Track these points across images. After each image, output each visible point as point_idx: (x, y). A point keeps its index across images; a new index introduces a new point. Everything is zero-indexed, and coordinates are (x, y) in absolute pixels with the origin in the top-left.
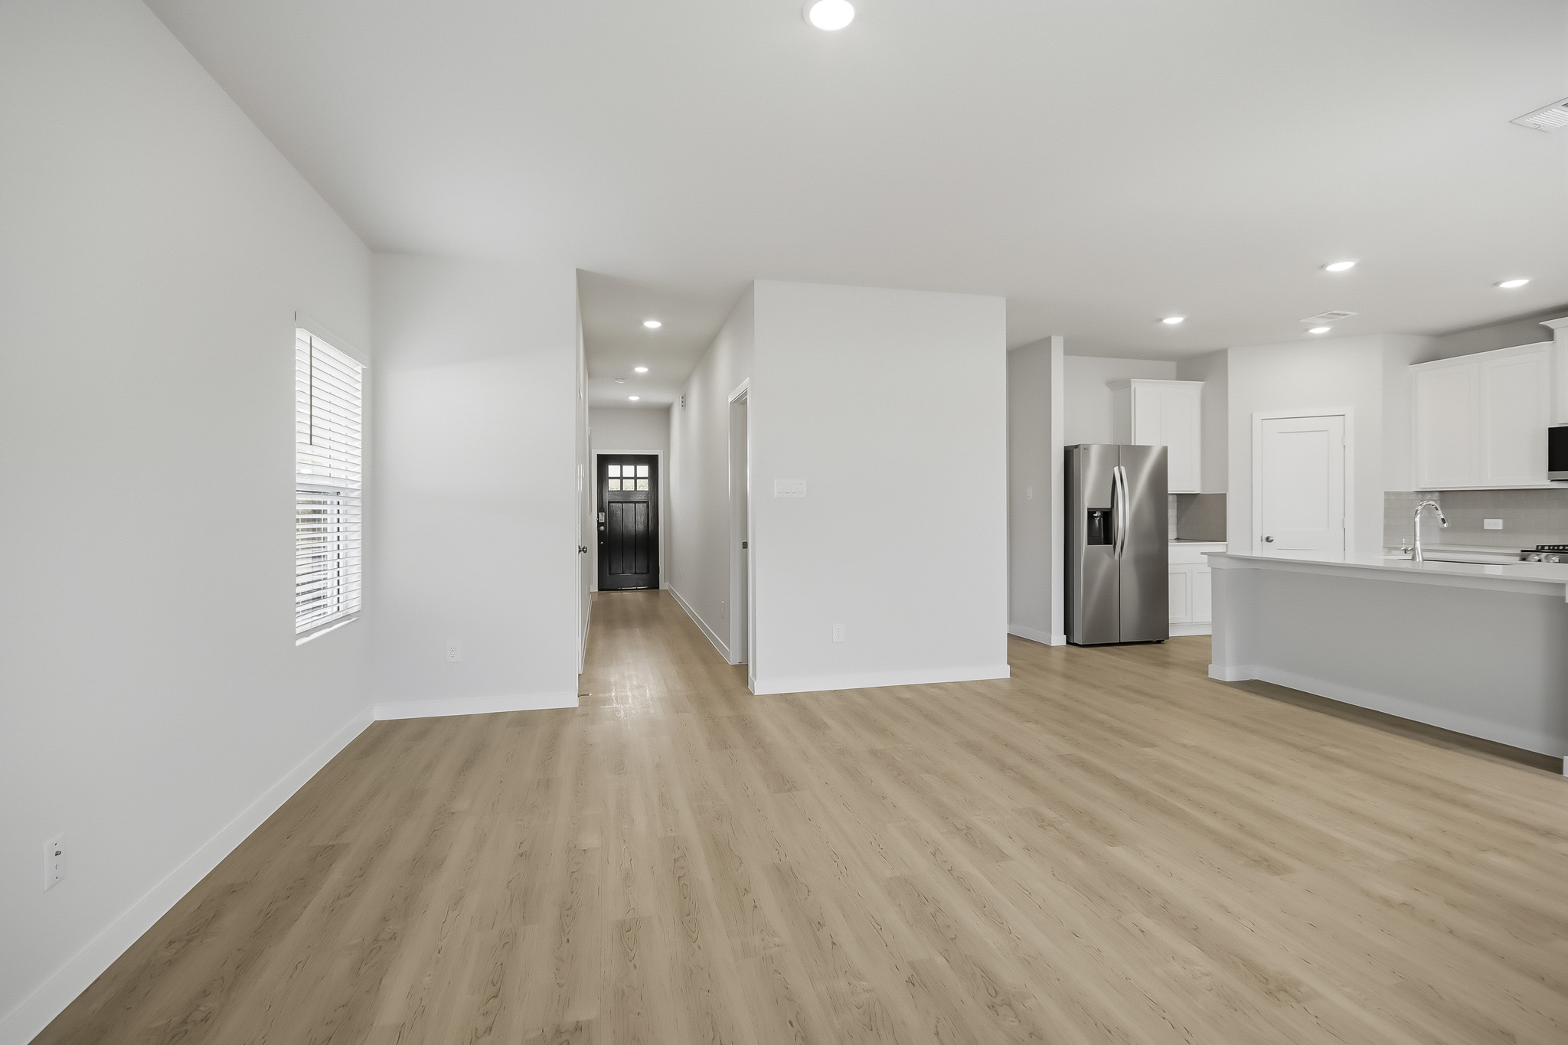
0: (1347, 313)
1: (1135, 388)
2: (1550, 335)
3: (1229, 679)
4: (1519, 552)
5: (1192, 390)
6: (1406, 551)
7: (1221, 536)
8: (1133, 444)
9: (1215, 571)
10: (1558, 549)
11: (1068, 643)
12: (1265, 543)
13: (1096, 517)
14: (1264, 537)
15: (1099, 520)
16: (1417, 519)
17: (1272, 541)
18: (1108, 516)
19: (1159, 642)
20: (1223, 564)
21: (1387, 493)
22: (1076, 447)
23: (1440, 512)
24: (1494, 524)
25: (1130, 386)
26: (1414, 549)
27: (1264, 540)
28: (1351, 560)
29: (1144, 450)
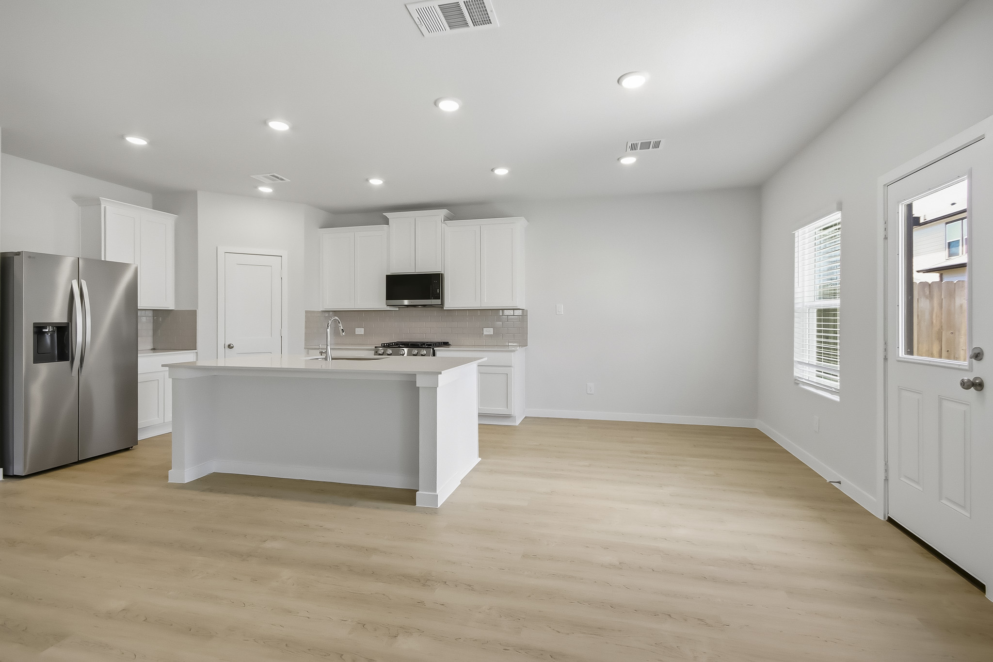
0: (284, 179)
1: (105, 208)
2: (386, 221)
3: (187, 480)
4: (374, 348)
5: (166, 222)
6: (321, 353)
7: (191, 345)
8: (103, 259)
9: (175, 381)
10: (390, 345)
11: (5, 476)
12: (227, 350)
13: (46, 332)
14: (227, 344)
15: (52, 336)
16: (329, 330)
17: (232, 347)
18: (63, 331)
19: (127, 449)
20: (184, 374)
21: (306, 312)
22: (18, 254)
23: (341, 325)
24: (360, 331)
25: (100, 204)
26: (326, 352)
27: (226, 346)
28: (285, 365)
29: (117, 268)
